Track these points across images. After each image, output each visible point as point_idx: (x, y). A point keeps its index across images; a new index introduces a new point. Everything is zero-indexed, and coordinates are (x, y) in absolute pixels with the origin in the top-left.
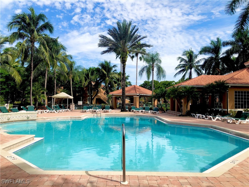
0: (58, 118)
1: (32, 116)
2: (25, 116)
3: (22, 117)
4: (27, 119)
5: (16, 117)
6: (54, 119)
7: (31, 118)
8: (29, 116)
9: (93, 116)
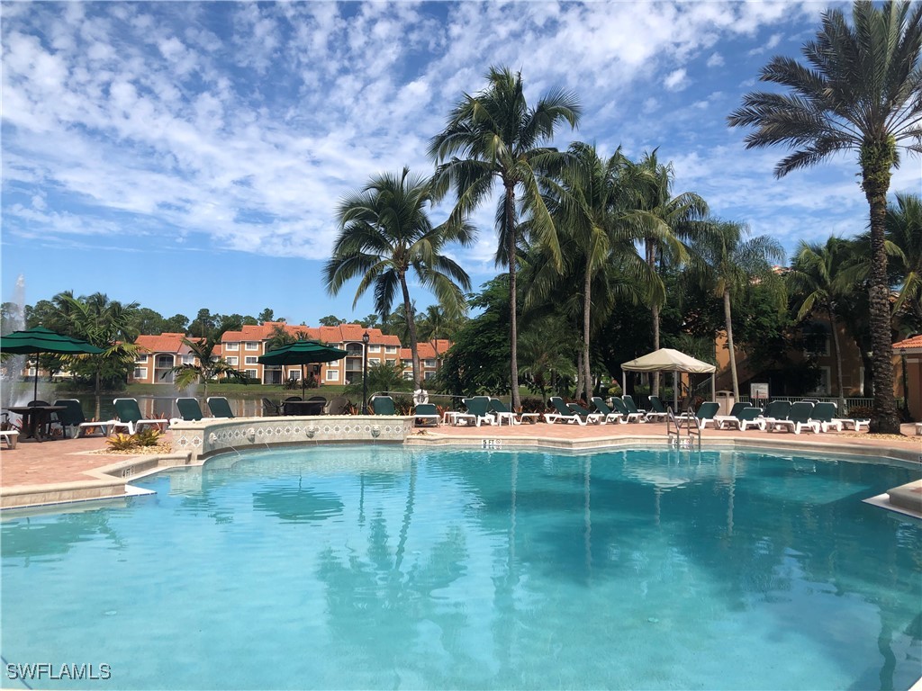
0: (487, 441)
1: (388, 429)
2: (367, 429)
3: (357, 429)
4: (371, 438)
5: (337, 429)
6: (473, 443)
7: (385, 436)
8: (376, 427)
9: (665, 442)
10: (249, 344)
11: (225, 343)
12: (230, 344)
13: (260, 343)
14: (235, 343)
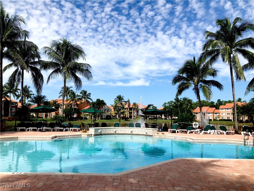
0: (176, 137)
1: (149, 132)
4: (146, 134)
5: (138, 131)
10: (227, 109)
11: (220, 109)
12: (222, 109)
13: (231, 109)
14: (224, 109)
